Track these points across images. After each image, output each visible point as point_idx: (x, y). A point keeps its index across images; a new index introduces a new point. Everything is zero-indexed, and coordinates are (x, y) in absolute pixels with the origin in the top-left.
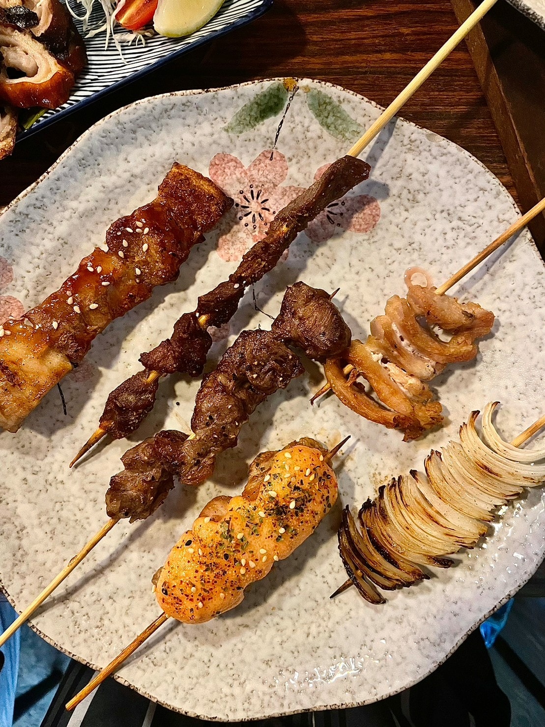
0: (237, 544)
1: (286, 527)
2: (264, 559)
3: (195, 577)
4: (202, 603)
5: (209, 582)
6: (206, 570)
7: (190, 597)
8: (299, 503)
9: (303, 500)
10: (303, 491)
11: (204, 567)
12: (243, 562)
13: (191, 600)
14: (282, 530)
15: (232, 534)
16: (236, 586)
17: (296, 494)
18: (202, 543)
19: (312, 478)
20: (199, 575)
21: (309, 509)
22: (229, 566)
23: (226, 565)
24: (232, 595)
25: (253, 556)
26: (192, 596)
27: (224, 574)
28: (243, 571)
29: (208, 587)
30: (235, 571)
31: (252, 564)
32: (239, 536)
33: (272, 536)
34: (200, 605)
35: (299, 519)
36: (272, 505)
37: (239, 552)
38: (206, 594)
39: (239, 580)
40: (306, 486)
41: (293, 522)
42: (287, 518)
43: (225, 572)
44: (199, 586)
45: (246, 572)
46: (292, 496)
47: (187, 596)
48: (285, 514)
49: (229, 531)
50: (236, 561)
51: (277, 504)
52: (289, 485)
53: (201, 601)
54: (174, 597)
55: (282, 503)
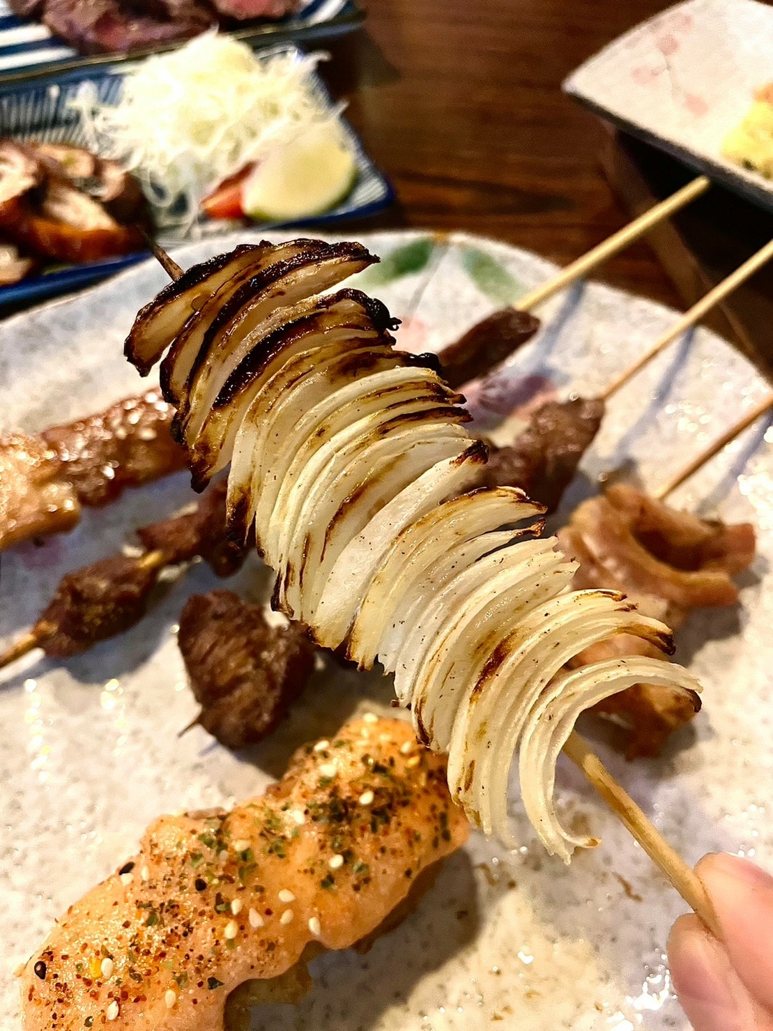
0: (232, 863)
1: (348, 856)
2: (286, 917)
3: (119, 938)
4: (119, 1006)
5: (147, 953)
6: (148, 923)
7: (94, 988)
8: (384, 802)
9: (391, 797)
10: (393, 779)
11: (145, 915)
12: (236, 907)
13: (95, 996)
14: (336, 861)
15: (226, 840)
16: (207, 975)
17: (377, 781)
18: (156, 852)
19: (413, 761)
20: (129, 933)
21: (402, 821)
22: (202, 914)
23: (195, 910)
24: (195, 1002)
25: (261, 900)
26: (99, 984)
27: (185, 934)
28: (230, 931)
29: (141, 966)
30: (213, 930)
31: (255, 920)
32: (239, 846)
33: (312, 872)
34: (113, 1010)
35: (377, 840)
36: (323, 797)
37: (232, 881)
38: (133, 984)
39: (219, 956)
40: (399, 771)
41: (365, 846)
42: (351, 834)
43: (189, 930)
44: (123, 961)
45: (238, 936)
46: (369, 782)
47: (88, 983)
48: (349, 822)
49: (218, 832)
50: (219, 899)
51: (334, 793)
52: (365, 759)
53: (117, 1000)
54: (58, 985)
55: (345, 793)
